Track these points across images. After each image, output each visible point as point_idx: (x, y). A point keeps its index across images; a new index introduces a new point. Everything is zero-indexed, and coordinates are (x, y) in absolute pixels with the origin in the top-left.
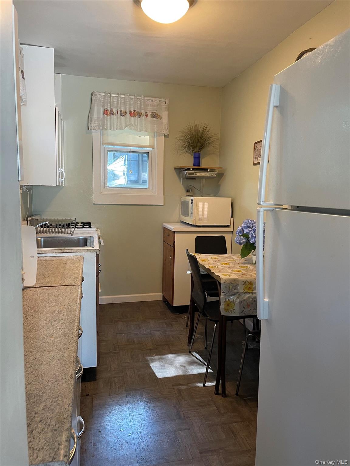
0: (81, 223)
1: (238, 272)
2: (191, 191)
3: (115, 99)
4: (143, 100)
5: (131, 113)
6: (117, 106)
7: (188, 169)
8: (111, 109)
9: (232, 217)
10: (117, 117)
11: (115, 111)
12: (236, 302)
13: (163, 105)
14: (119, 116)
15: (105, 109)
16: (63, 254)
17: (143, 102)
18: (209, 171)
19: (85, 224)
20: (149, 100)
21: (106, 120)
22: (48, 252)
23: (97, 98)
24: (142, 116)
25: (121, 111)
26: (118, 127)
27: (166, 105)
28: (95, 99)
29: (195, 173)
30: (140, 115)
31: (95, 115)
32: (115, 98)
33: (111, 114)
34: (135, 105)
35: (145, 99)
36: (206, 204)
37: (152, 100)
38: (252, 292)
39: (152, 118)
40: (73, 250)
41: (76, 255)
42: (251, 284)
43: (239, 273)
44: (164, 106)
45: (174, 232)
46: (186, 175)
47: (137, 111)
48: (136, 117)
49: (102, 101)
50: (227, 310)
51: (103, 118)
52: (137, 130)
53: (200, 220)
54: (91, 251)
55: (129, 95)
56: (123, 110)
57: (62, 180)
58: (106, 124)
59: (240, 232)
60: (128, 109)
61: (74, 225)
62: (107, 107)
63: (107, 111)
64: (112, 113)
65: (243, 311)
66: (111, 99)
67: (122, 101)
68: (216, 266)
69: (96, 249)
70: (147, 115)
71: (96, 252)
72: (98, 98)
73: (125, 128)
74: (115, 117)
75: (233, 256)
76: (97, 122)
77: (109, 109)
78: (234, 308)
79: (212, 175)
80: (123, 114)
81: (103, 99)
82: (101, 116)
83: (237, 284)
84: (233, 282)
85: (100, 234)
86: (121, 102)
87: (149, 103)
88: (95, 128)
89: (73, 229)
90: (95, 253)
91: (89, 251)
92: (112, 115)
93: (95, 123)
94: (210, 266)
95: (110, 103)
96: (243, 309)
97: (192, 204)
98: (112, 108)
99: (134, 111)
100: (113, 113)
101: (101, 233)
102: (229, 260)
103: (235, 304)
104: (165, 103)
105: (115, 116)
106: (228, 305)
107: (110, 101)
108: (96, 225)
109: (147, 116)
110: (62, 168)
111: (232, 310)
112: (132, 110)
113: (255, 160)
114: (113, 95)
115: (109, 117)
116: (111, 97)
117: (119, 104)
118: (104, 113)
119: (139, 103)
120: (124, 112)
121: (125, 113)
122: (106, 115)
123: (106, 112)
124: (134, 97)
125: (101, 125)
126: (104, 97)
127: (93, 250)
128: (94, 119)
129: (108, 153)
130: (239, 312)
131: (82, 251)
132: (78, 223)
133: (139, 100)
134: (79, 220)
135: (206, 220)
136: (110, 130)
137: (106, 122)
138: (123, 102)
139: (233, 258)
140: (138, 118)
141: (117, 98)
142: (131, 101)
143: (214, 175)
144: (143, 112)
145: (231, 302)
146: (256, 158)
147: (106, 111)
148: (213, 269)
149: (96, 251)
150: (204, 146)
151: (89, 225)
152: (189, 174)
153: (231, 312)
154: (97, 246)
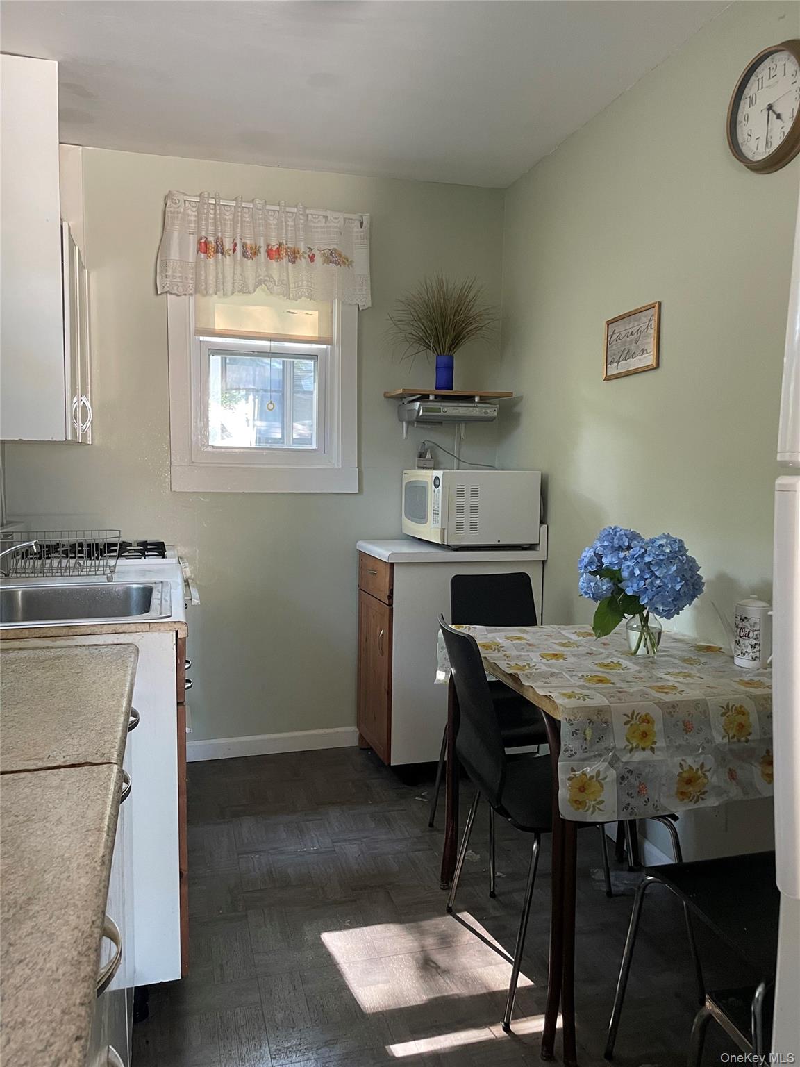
0: (139, 544)
1: (601, 681)
2: (428, 456)
3: (228, 213)
4: (301, 217)
5: (271, 250)
6: (234, 230)
7: (424, 397)
8: (217, 238)
9: (542, 522)
10: (235, 260)
11: (228, 245)
12: (606, 778)
13: (355, 229)
14: (239, 258)
15: (201, 238)
16: (73, 639)
17: (302, 221)
18: (478, 402)
19: (149, 547)
20: (319, 215)
21: (203, 268)
22: (27, 636)
23: (178, 210)
24: (300, 258)
25: (244, 245)
26: (237, 289)
27: (362, 229)
28: (174, 213)
29: (442, 408)
30: (294, 256)
31: (174, 254)
32: (227, 211)
33: (217, 252)
34: (282, 229)
35: (307, 215)
36: (475, 489)
37: (326, 217)
38: (653, 746)
39: (325, 264)
40: (105, 627)
41: (115, 642)
42: (648, 722)
43: (604, 686)
44: (357, 232)
45: (392, 565)
46: (419, 412)
47: (285, 246)
48: (285, 261)
49: (193, 218)
50: (579, 804)
51: (196, 262)
52: (286, 295)
53: (459, 531)
54: (162, 627)
55: (266, 203)
56: (248, 242)
57: (84, 427)
58: (203, 278)
59: (591, 563)
60: (262, 238)
61: (115, 551)
62: (207, 231)
63: (206, 243)
64: (219, 248)
65: (629, 804)
66: (218, 212)
67: (247, 219)
68: (529, 665)
69: (175, 622)
70: (314, 255)
71: (177, 632)
72: (182, 210)
73: (255, 290)
74: (228, 260)
75: (565, 629)
76: (180, 275)
77: (211, 239)
78: (601, 799)
79: (488, 413)
80: (250, 252)
81: (196, 213)
82: (192, 258)
83: (605, 723)
84: (594, 718)
85: (189, 574)
86: (243, 222)
87: (317, 225)
88: (175, 288)
89: (112, 562)
90: (175, 634)
91: (154, 629)
92: (220, 254)
93: (174, 277)
94: (513, 664)
95: (216, 226)
96: (628, 800)
97: (436, 490)
98: (220, 235)
99: (278, 246)
100: (223, 249)
101: (191, 572)
102: (557, 642)
103: (602, 786)
104: (359, 225)
105: (227, 256)
106: (582, 789)
107: (215, 218)
108: (179, 548)
109: (312, 258)
110: (84, 393)
111: (594, 803)
112: (274, 244)
113: (609, 366)
114: (222, 202)
115: (211, 261)
116: (218, 207)
117: (239, 225)
118: (199, 250)
119: (293, 224)
120: (251, 248)
121: (256, 251)
122: (203, 255)
123: (203, 247)
124: (277, 208)
125: (190, 282)
126: (200, 205)
127: (167, 624)
128: (170, 264)
129: (209, 358)
130: (616, 809)
131: (133, 628)
132: (130, 544)
133: (291, 215)
134: (133, 536)
135: (474, 531)
136: (216, 294)
137: (203, 272)
138: (250, 222)
139: (566, 638)
140: (290, 264)
141: (233, 208)
142: (271, 218)
143: (492, 413)
144: (302, 248)
145: (592, 777)
146: (612, 362)
147: (203, 244)
148: (527, 675)
149: (177, 627)
150: (463, 338)
151: (160, 549)
152: (426, 410)
153: (591, 809)
154: (179, 614)
